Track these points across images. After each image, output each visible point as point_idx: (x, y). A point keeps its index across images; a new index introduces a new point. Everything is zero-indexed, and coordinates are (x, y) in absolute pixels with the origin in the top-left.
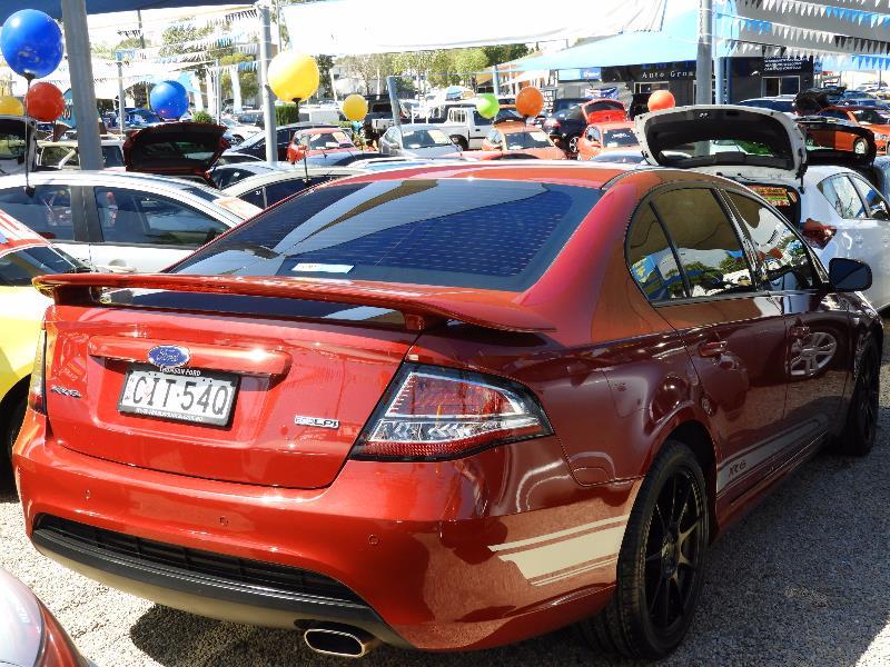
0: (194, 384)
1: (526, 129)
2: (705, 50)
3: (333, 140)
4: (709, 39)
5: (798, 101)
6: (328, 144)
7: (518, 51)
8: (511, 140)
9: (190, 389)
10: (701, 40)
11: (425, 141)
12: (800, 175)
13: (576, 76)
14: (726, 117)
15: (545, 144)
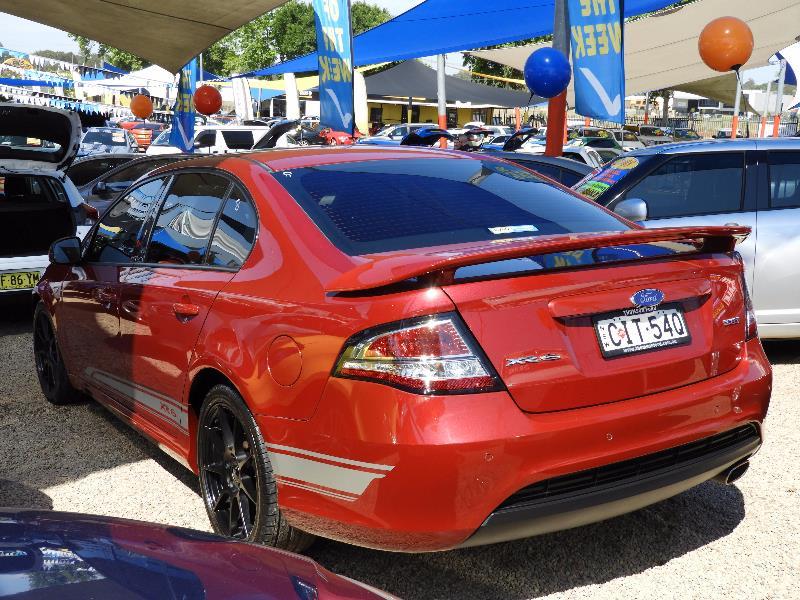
0: (654, 318)
9: (653, 322)
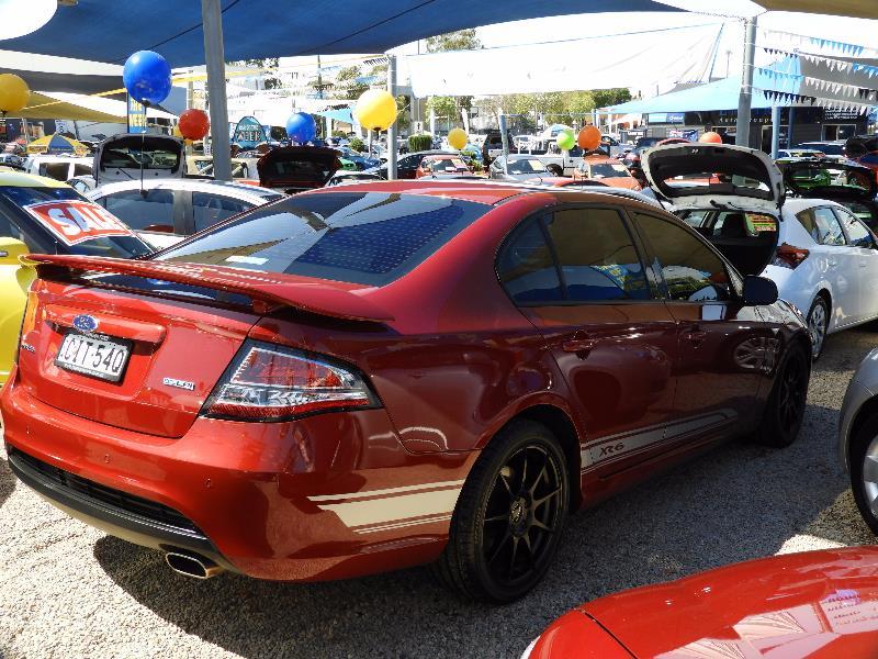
0: (103, 347)
1: (609, 161)
2: (745, 99)
3: (451, 164)
4: (750, 90)
5: (848, 145)
6: (447, 168)
7: (623, 97)
8: (595, 169)
10: (742, 90)
11: (525, 168)
12: (780, 205)
13: (663, 118)
14: (714, 154)
15: (623, 174)
